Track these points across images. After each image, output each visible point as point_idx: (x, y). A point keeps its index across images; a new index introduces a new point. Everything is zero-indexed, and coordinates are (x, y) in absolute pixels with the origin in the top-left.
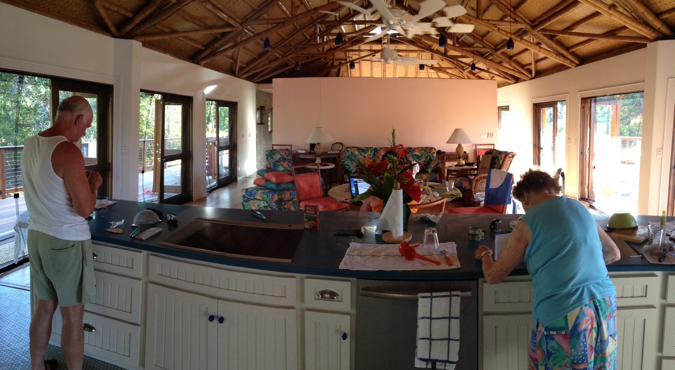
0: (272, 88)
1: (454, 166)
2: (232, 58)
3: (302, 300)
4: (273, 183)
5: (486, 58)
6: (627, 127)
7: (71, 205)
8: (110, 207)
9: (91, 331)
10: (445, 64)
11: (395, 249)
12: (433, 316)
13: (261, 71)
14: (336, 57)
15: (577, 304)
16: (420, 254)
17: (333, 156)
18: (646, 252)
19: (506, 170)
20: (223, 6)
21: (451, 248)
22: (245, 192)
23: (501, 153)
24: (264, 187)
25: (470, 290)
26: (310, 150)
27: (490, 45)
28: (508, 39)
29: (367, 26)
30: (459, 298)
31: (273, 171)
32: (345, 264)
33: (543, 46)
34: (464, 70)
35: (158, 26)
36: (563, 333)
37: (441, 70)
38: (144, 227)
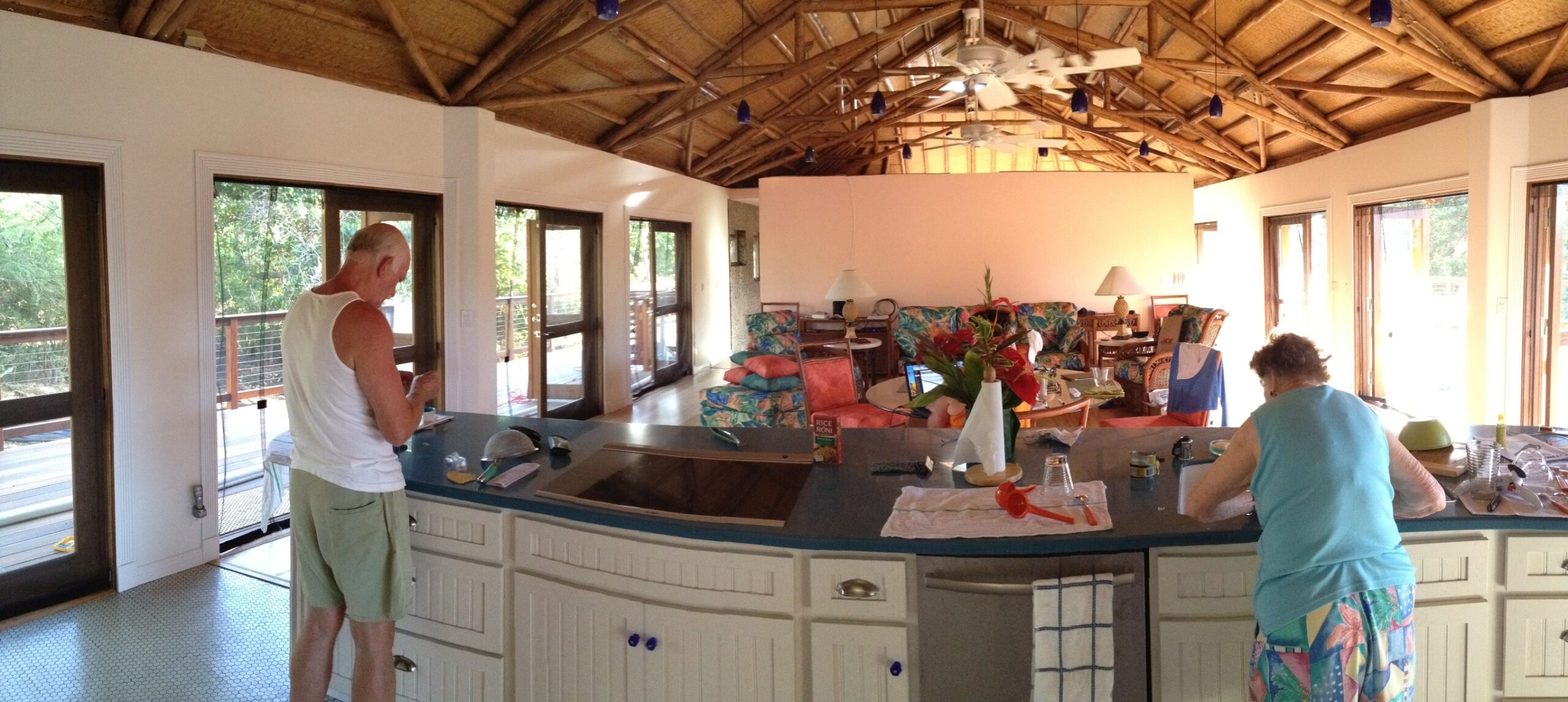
0: (757, 195)
1: (1110, 338)
2: (680, 140)
3: (806, 601)
4: (760, 377)
5: (1167, 131)
6: (1448, 259)
7: (375, 426)
8: (439, 426)
9: (409, 670)
10: (1090, 144)
11: (989, 497)
12: (1065, 624)
13: (737, 165)
14: (879, 138)
15: (1325, 597)
16: (1038, 506)
17: (877, 325)
18: (1464, 494)
19: (1210, 344)
20: (660, 43)
21: (1096, 492)
22: (707, 396)
23: (1199, 311)
24: (744, 385)
25: (1131, 571)
26: (834, 313)
27: (1175, 107)
28: (1211, 96)
29: (934, 77)
30: (1112, 586)
31: (762, 353)
32: (892, 527)
33: (1280, 110)
34: (1128, 155)
35: (525, 80)
36: (1298, 650)
37: (1080, 156)
38: (504, 464)
